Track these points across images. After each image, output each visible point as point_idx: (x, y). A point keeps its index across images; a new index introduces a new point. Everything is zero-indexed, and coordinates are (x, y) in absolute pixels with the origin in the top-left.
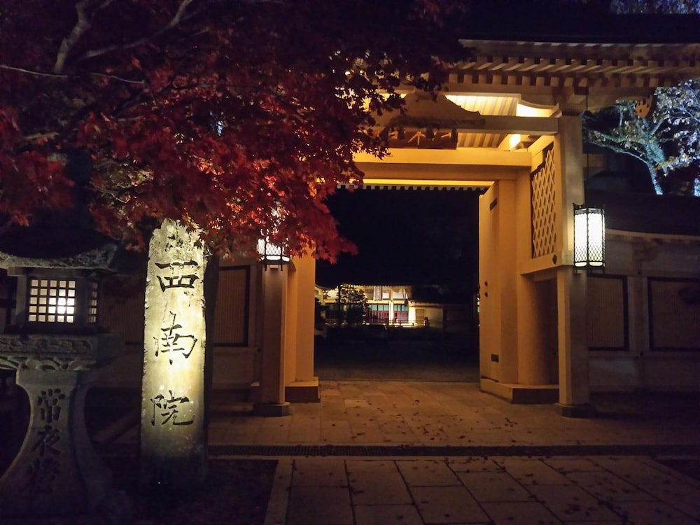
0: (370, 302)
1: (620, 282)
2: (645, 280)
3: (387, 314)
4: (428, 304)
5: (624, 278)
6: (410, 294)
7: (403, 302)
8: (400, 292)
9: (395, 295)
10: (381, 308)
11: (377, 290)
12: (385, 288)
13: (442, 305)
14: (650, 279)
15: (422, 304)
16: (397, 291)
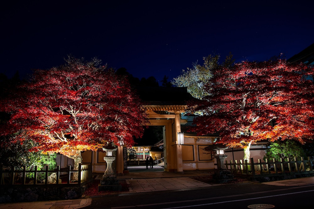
0: (137, 152)
1: (192, 146)
2: (197, 146)
3: (142, 156)
4: (156, 152)
5: (193, 145)
6: (150, 149)
7: (148, 152)
8: (147, 149)
9: (145, 150)
10: (140, 154)
11: (139, 148)
12: (142, 147)
13: (160, 152)
14: (198, 145)
15: (154, 152)
16: (146, 148)
